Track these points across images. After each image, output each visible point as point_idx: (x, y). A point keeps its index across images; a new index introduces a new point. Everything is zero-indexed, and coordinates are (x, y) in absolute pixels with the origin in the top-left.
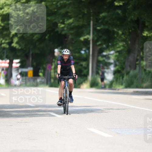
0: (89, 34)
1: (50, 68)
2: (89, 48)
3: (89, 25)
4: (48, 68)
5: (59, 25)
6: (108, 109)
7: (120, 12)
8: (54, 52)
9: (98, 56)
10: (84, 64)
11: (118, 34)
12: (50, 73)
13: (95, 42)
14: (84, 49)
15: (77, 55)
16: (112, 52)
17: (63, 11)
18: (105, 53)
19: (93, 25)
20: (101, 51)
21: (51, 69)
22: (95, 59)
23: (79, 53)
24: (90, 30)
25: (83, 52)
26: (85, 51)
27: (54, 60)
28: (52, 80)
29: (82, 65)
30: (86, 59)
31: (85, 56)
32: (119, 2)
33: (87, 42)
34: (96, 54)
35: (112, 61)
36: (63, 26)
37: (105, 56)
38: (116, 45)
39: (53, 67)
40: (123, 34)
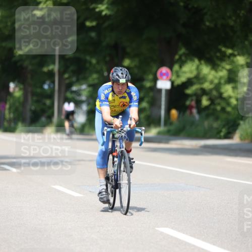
0: (54, 63)
1: (4, 107)
2: (53, 82)
6: (79, 161)
7: (93, 34)
8: (8, 87)
9: (66, 91)
10: (48, 102)
11: (90, 63)
13: (61, 74)
16: (84, 87)
18: (74, 88)
20: (69, 86)
23: (42, 87)
25: (46, 87)
26: (49, 86)
27: (8, 97)
28: (6, 124)
29: (45, 104)
30: (51, 96)
31: (49, 92)
32: (91, 21)
33: (51, 74)
34: (63, 89)
35: (84, 98)
37: (75, 92)
38: (88, 77)
39: (7, 106)
40: (98, 63)
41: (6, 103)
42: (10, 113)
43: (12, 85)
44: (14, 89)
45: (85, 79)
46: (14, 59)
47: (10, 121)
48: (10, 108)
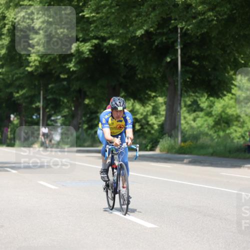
0: (40, 102)
1: (7, 130)
2: (39, 114)
3: (40, 94)
4: (5, 131)
5: (14, 94)
7: (65, 83)
8: (10, 117)
9: (47, 120)
11: (63, 102)
12: (7, 135)
13: (44, 109)
14: (36, 114)
15: (30, 119)
16: (59, 117)
17: (17, 83)
18: (53, 118)
19: (43, 95)
20: (49, 117)
21: (8, 132)
22: (45, 122)
23: (32, 118)
24: (40, 99)
25: (34, 117)
26: (36, 116)
27: (10, 124)
28: (8, 141)
30: (38, 123)
31: (36, 121)
32: (64, 75)
33: (37, 109)
34: (46, 118)
35: (59, 124)
36: (17, 95)
37: (53, 120)
38: (62, 111)
39: (9, 130)
40: (68, 102)
41: (8, 128)
42: (11, 134)
43: (12, 116)
44: (14, 119)
45: (60, 112)
46: (13, 99)
47: (11, 139)
48: (11, 131)
